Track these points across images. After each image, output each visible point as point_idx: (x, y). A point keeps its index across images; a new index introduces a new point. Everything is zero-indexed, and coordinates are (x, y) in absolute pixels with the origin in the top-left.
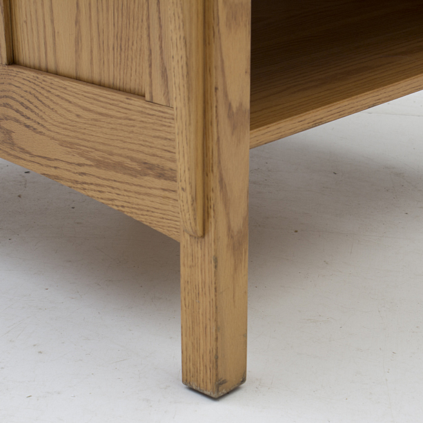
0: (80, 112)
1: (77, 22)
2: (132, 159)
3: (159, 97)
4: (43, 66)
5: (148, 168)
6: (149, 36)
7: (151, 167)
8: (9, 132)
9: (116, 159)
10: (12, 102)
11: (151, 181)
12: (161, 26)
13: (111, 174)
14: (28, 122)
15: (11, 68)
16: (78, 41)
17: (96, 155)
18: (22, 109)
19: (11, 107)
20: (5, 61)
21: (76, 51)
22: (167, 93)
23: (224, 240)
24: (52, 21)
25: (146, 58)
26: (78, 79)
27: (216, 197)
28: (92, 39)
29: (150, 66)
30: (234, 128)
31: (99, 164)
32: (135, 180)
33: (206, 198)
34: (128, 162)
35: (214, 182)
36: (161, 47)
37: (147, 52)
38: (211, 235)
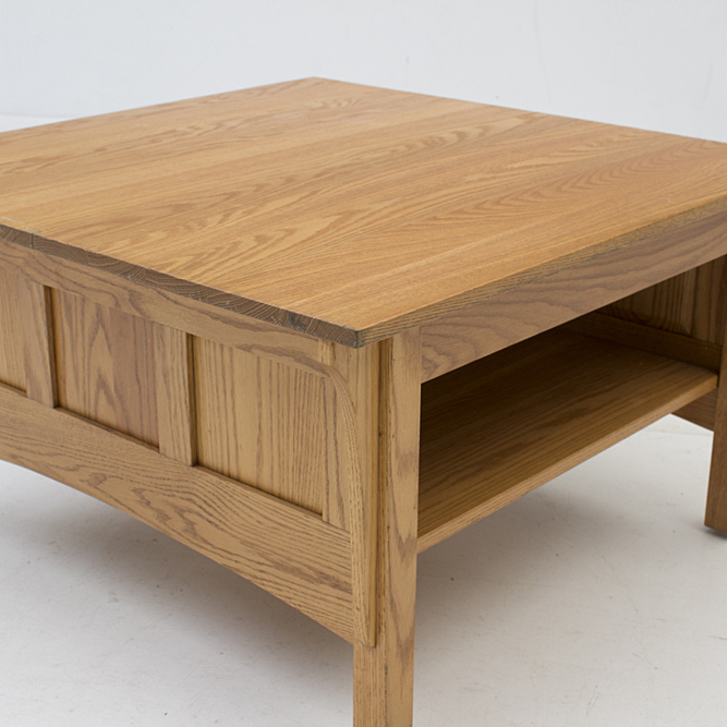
0: (261, 519)
1: (259, 441)
2: (309, 568)
3: (335, 520)
4: (226, 470)
5: (323, 578)
6: (327, 468)
7: (327, 577)
8: (191, 523)
9: (293, 564)
10: (195, 499)
11: (326, 588)
12: (338, 463)
13: (289, 576)
14: (211, 519)
15: (195, 469)
16: (259, 457)
17: (275, 558)
18: (204, 506)
19: (195, 503)
20: (190, 462)
21: (258, 465)
22: (342, 519)
23: (394, 649)
24: (236, 436)
25: (324, 486)
26: (258, 489)
27: (387, 616)
28: (273, 458)
29: (328, 493)
30: (403, 555)
31: (278, 566)
32: (311, 585)
33: (378, 616)
34: (305, 569)
35: (385, 603)
36: (338, 480)
37: (324, 482)
38: (382, 647)
